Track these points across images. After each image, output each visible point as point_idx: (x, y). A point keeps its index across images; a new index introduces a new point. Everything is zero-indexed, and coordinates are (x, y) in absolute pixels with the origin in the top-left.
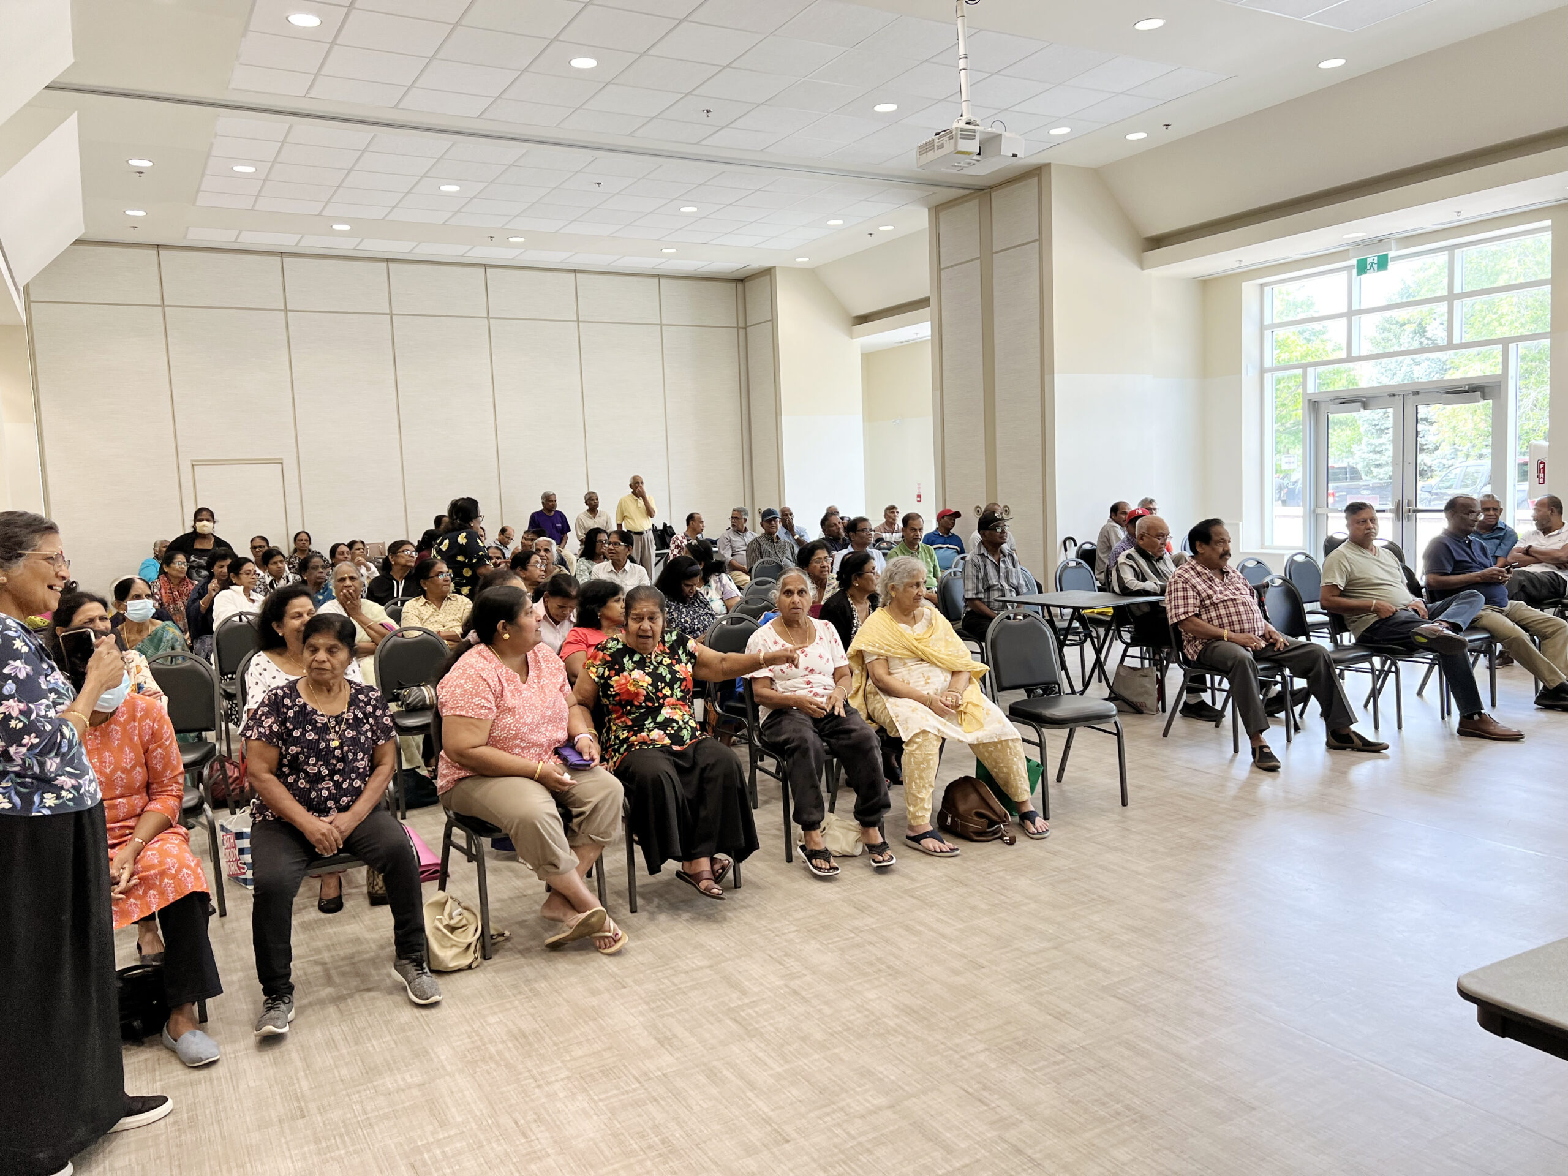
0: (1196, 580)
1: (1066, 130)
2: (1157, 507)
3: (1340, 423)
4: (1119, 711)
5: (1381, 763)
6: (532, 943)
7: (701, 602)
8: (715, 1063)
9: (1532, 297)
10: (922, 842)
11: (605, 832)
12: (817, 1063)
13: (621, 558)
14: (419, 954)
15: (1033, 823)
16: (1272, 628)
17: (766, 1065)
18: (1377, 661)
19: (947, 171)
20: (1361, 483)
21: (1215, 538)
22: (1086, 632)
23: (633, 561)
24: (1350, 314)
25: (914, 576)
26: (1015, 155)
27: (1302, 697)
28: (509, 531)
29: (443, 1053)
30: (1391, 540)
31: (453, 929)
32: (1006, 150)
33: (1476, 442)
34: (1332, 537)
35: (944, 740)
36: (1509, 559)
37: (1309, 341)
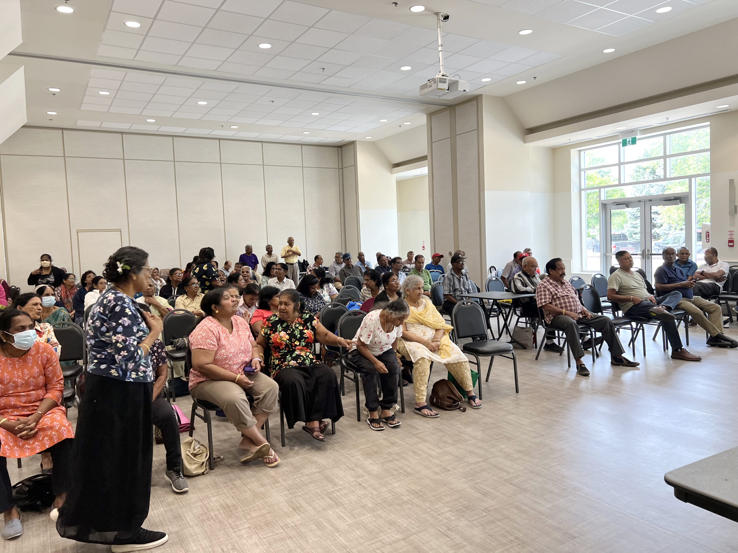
0: (550, 287)
1: (489, 80)
2: (532, 252)
3: (618, 214)
4: (514, 348)
5: (636, 372)
6: (234, 461)
7: (319, 297)
8: (320, 519)
9: (703, 157)
10: (422, 411)
11: (270, 407)
12: (369, 519)
13: (282, 276)
14: (178, 467)
15: (474, 401)
16: (586, 309)
17: (345, 520)
18: (634, 324)
19: (433, 97)
20: (628, 242)
21: (558, 267)
22: (500, 311)
23: (287, 277)
24: (620, 164)
25: (417, 285)
26: (464, 91)
27: (599, 341)
28: (229, 263)
29: (189, 517)
30: (640, 268)
31: (195, 455)
32: (461, 88)
33: (679, 223)
34: (613, 266)
35: (432, 362)
36: (694, 277)
37: (603, 176)
